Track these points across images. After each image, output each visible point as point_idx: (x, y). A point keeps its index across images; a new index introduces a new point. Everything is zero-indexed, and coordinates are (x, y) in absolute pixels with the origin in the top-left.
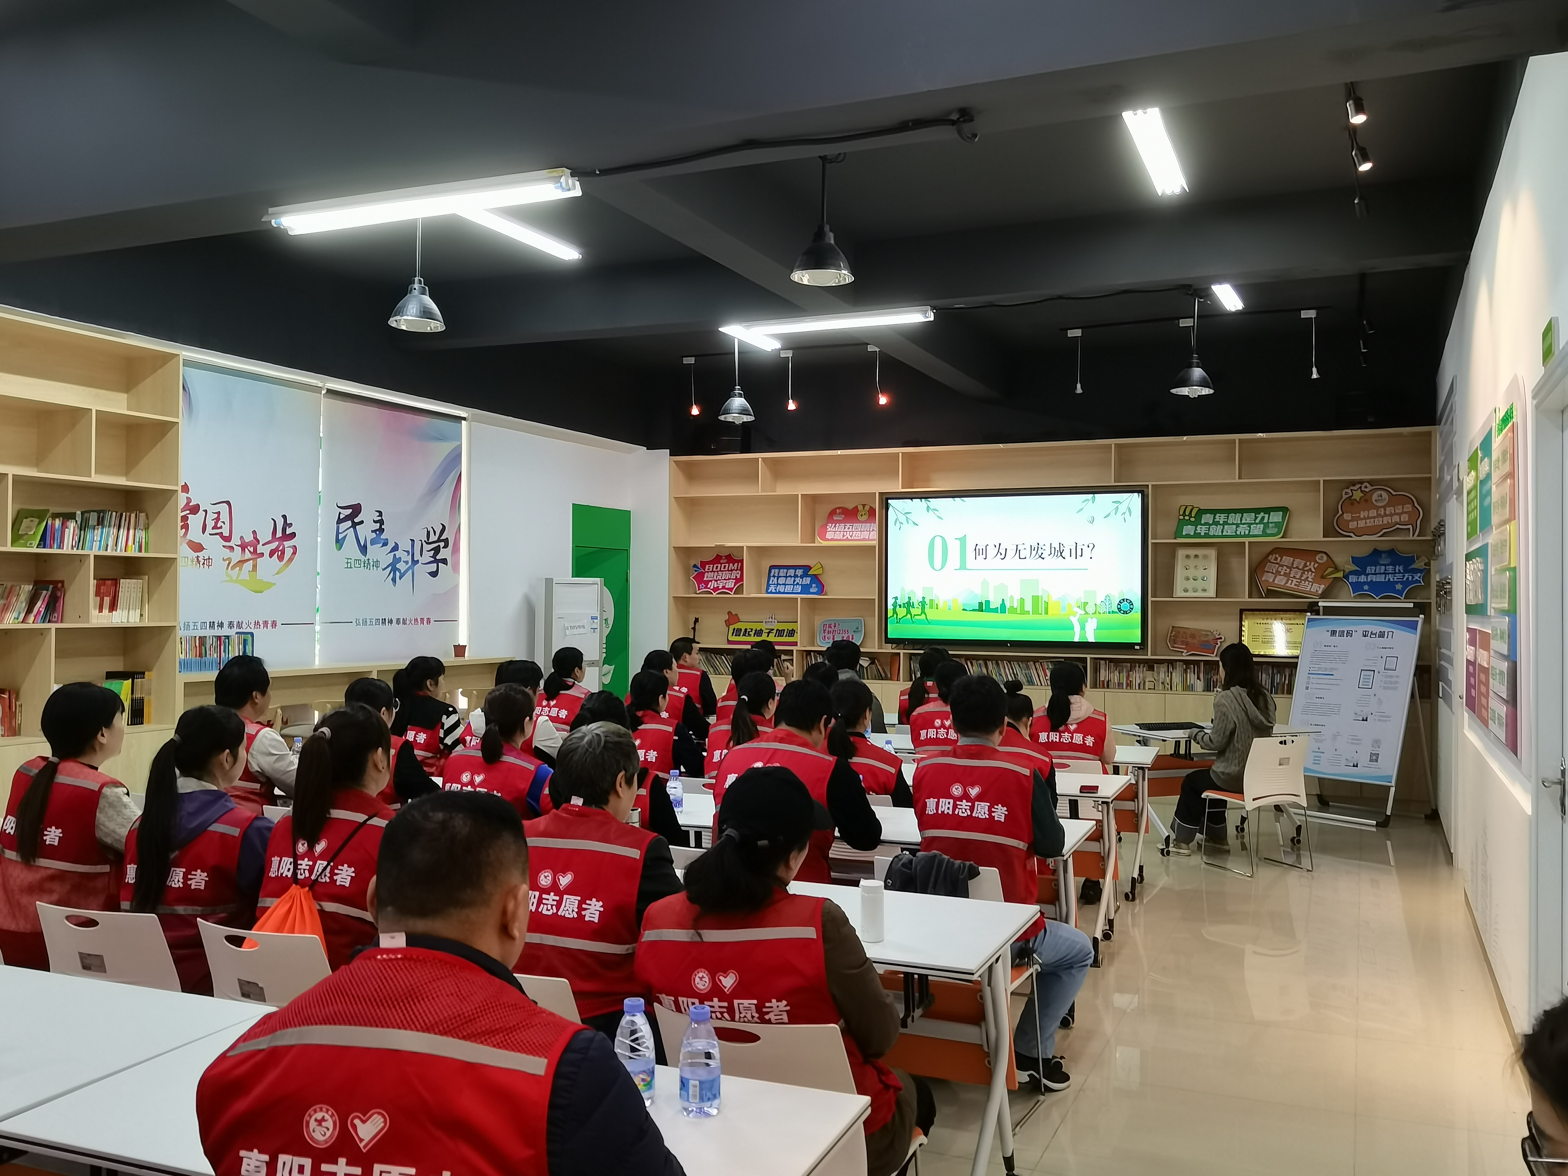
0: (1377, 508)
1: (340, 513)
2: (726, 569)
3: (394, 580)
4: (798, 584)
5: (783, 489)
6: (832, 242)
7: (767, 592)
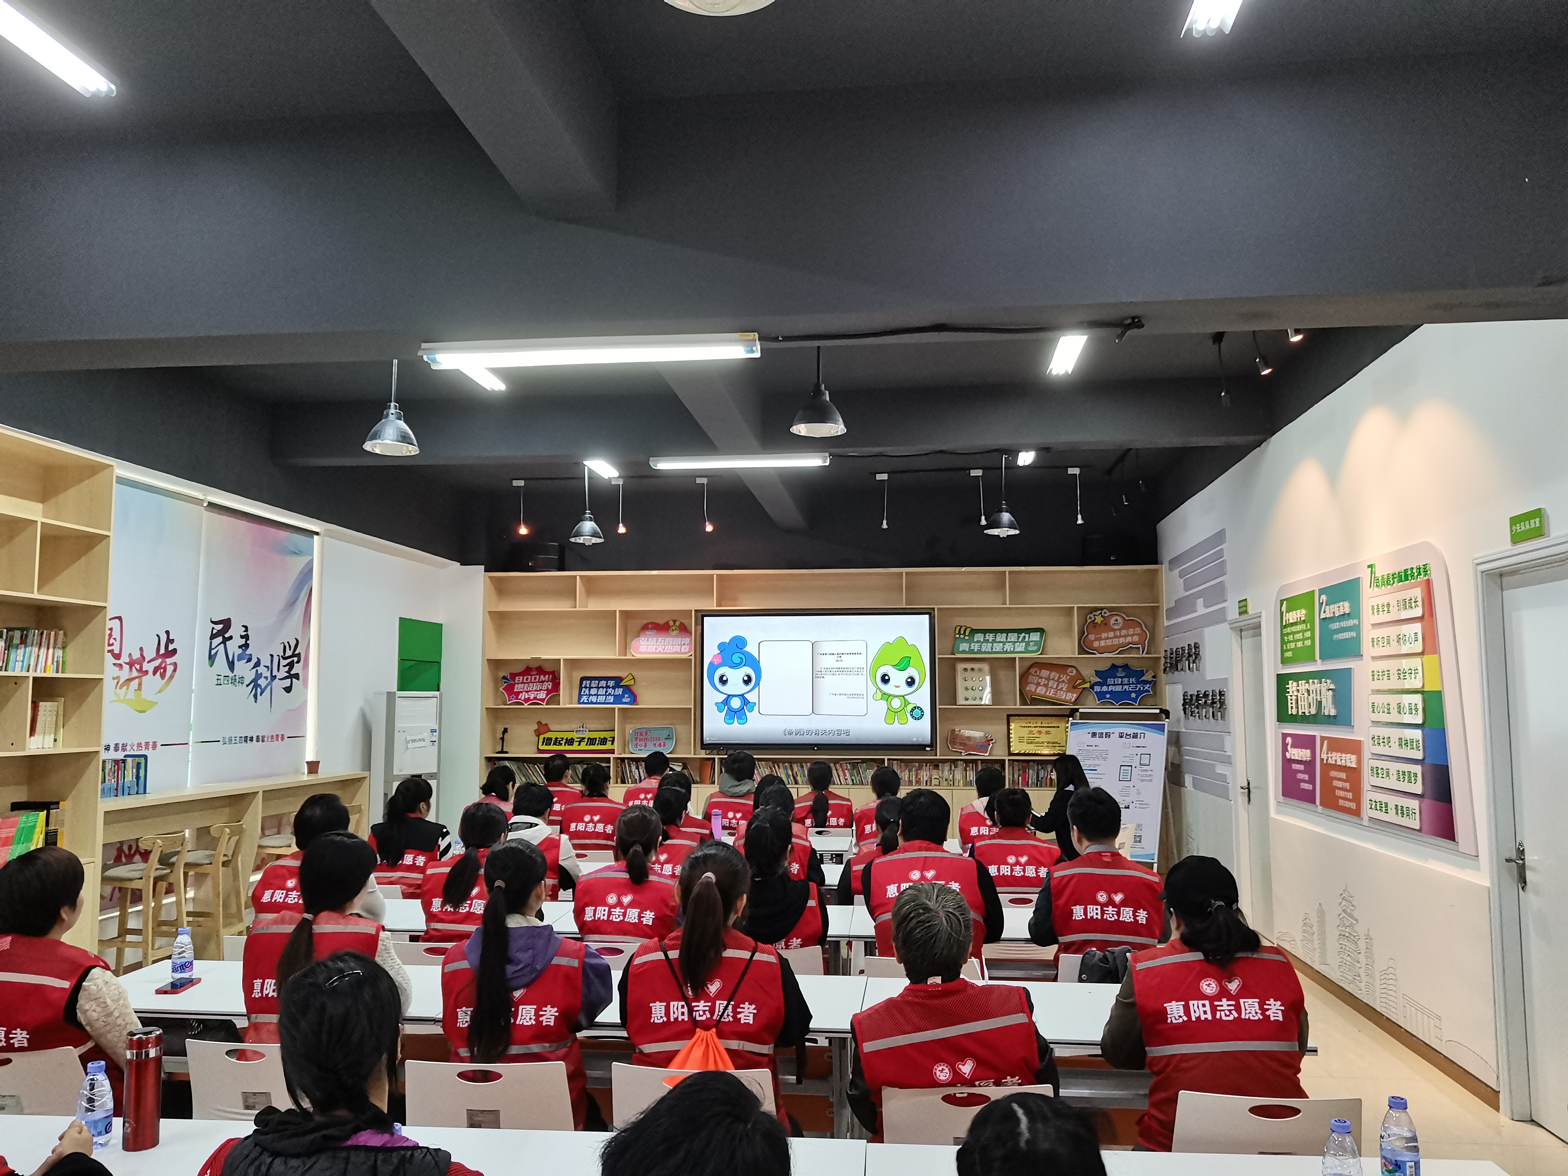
0: (1114, 630)
1: (213, 628)
2: (537, 680)
3: (255, 696)
4: (610, 694)
5: (595, 605)
6: (828, 399)
7: (579, 703)
